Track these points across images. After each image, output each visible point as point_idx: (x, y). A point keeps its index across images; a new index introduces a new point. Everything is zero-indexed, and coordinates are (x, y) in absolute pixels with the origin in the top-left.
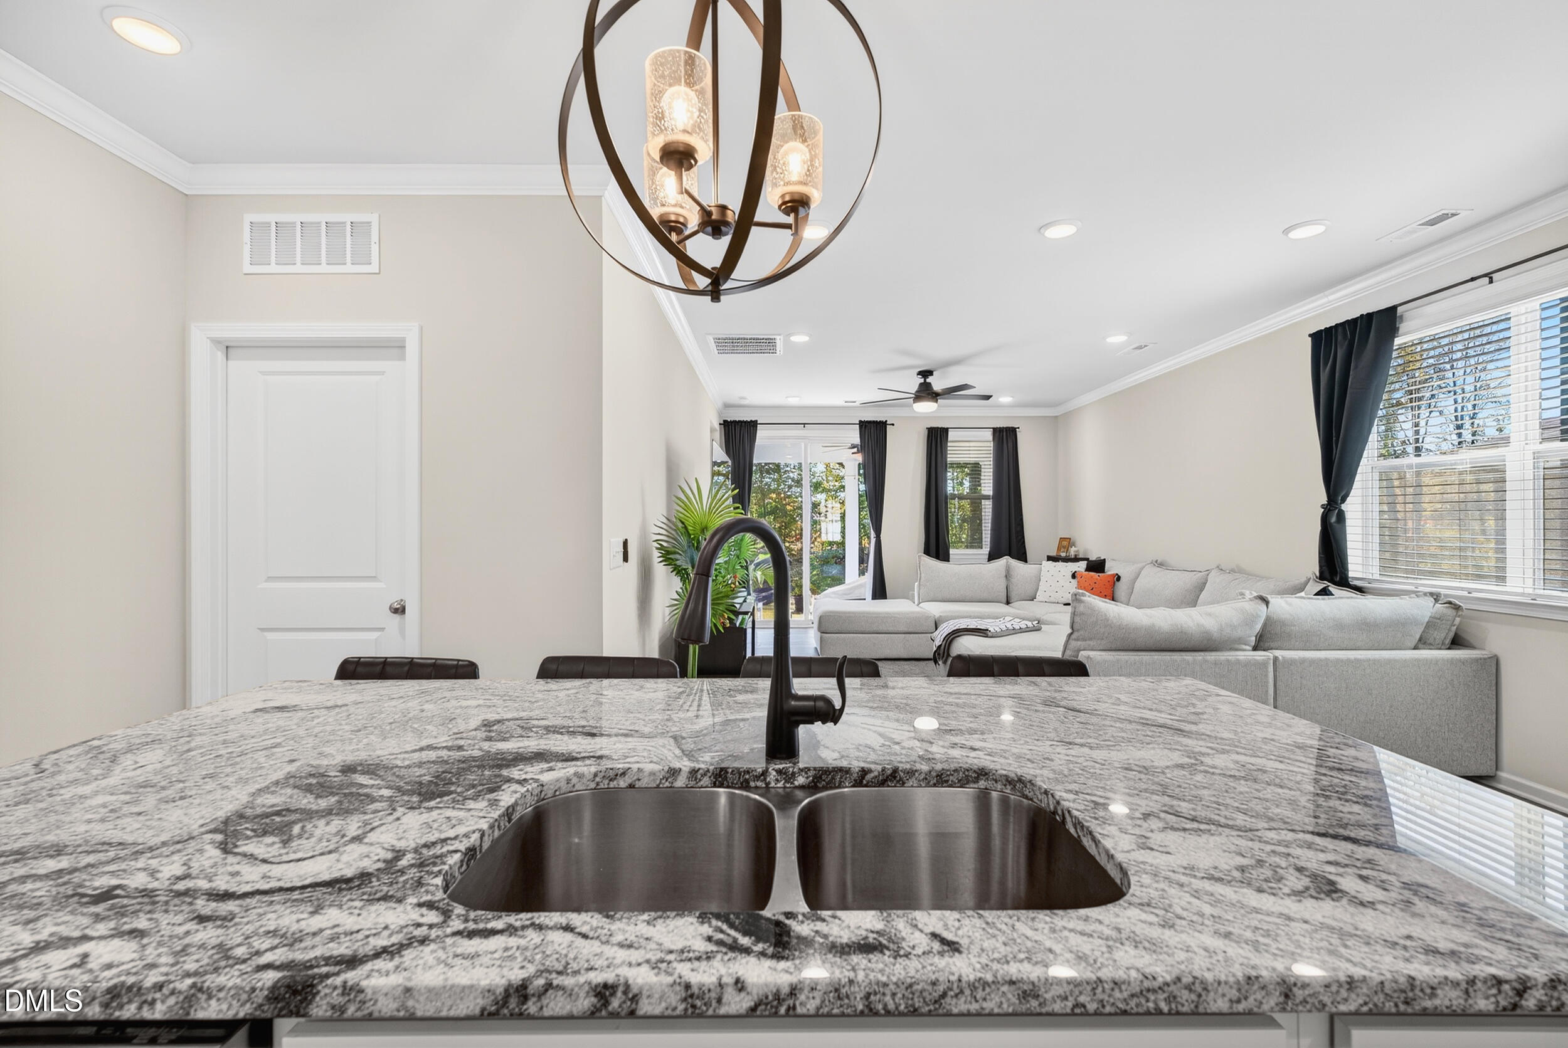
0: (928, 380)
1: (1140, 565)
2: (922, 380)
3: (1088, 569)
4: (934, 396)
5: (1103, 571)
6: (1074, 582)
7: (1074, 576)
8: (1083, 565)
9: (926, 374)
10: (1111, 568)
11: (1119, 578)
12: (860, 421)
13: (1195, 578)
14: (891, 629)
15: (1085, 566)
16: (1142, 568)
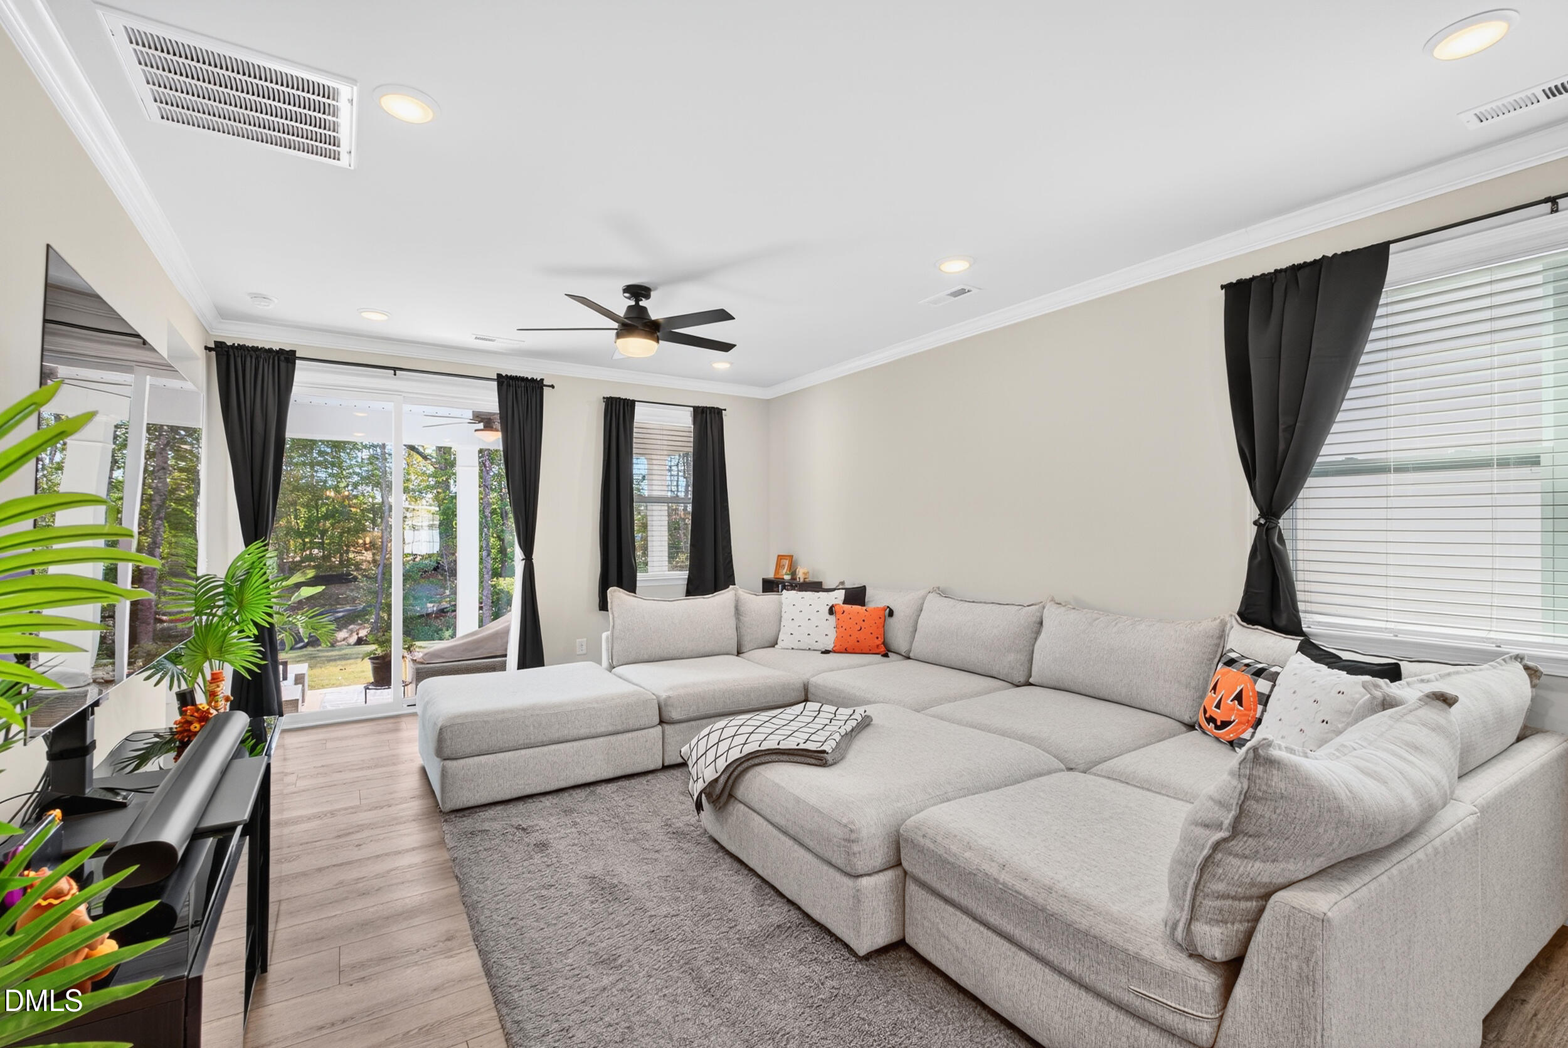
0: (641, 303)
1: (922, 592)
2: (632, 303)
3: (847, 601)
4: (654, 329)
5: (863, 604)
6: (832, 619)
7: (831, 611)
8: (840, 595)
9: (638, 292)
10: (877, 599)
11: (891, 613)
12: (499, 376)
13: (1027, 615)
14: (583, 732)
15: (843, 598)
16: (924, 598)
